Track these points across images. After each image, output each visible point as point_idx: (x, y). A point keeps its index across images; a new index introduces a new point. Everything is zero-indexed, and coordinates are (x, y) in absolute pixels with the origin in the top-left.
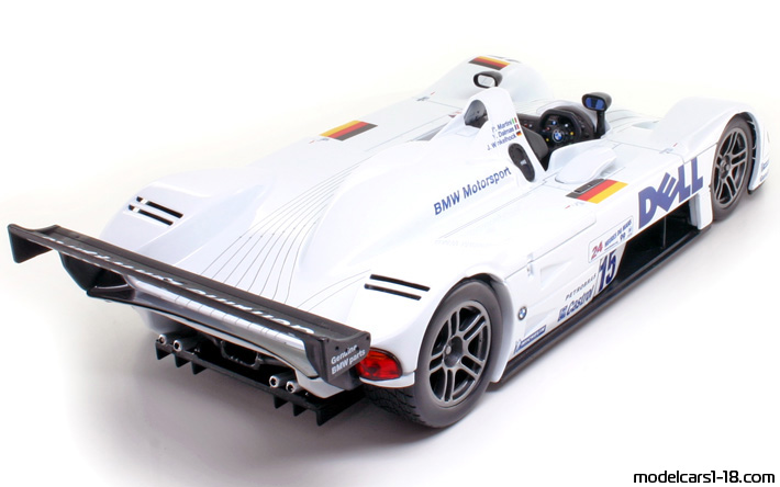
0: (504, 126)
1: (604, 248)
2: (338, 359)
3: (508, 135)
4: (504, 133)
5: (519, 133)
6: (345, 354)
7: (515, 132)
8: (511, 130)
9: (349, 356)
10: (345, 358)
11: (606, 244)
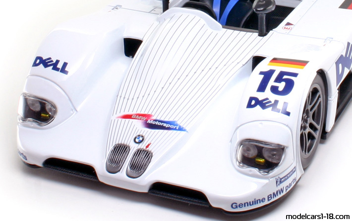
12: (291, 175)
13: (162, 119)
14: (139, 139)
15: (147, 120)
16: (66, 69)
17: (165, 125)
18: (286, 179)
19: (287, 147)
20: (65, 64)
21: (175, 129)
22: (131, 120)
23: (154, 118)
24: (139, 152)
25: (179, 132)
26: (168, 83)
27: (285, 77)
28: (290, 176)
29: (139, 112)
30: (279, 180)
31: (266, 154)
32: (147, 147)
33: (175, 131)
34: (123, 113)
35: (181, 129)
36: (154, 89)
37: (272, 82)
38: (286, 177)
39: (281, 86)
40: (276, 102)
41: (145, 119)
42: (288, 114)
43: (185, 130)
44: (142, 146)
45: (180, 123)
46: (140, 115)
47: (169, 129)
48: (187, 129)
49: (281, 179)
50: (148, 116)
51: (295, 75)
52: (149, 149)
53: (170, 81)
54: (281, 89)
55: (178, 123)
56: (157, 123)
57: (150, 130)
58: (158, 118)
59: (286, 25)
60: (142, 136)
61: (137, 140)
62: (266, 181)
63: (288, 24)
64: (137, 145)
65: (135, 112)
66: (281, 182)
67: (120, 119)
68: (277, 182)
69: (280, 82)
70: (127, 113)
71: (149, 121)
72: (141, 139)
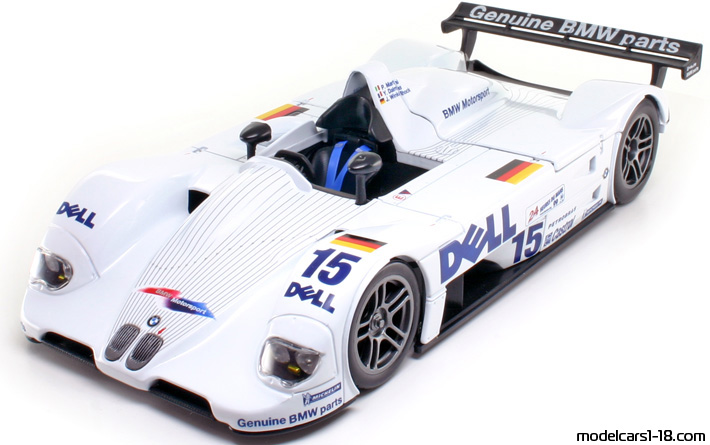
12: (332, 393)
13: (190, 299)
14: (154, 321)
15: (171, 298)
16: (92, 222)
17: (191, 307)
18: (321, 398)
19: (323, 355)
20: (93, 215)
21: (201, 314)
22: (154, 295)
23: (181, 296)
24: (149, 336)
25: (204, 318)
26: (215, 254)
27: (343, 261)
28: (329, 395)
29: (166, 287)
30: (308, 398)
31: (299, 361)
32: (160, 332)
33: (200, 316)
34: (148, 286)
35: (208, 314)
36: (194, 260)
37: (323, 267)
38: (322, 395)
39: (333, 272)
40: (320, 292)
41: (170, 295)
42: (332, 310)
43: (212, 317)
44: (155, 330)
45: (210, 307)
46: (165, 290)
47: (193, 312)
48: (216, 315)
49: (312, 396)
50: (174, 293)
51: (356, 259)
52: (162, 335)
53: (217, 251)
54: (330, 276)
55: (208, 306)
56: (183, 304)
57: (170, 311)
58: (186, 298)
59: (402, 193)
60: (159, 318)
61: (151, 322)
62: (287, 396)
63: (405, 192)
64: (149, 328)
65: (161, 286)
66: (311, 401)
67: (141, 293)
68: (304, 400)
69: (333, 267)
70: (152, 286)
71: (173, 300)
72: (156, 321)
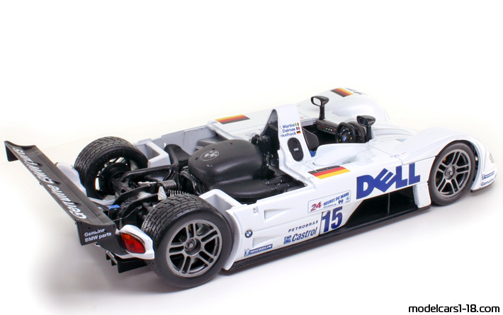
0: (288, 127)
1: (322, 206)
2: (90, 234)
3: (289, 132)
4: (287, 131)
5: (299, 132)
6: (95, 233)
7: (296, 131)
8: (294, 129)
9: (99, 234)
10: (96, 235)
11: (325, 204)
